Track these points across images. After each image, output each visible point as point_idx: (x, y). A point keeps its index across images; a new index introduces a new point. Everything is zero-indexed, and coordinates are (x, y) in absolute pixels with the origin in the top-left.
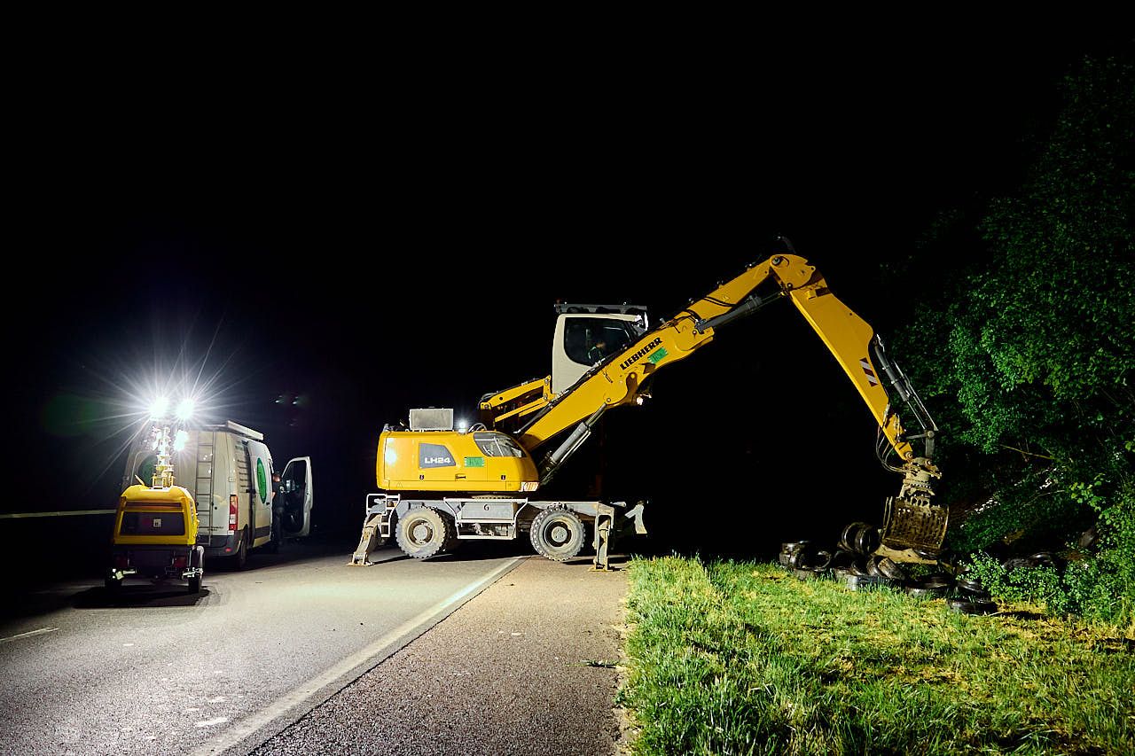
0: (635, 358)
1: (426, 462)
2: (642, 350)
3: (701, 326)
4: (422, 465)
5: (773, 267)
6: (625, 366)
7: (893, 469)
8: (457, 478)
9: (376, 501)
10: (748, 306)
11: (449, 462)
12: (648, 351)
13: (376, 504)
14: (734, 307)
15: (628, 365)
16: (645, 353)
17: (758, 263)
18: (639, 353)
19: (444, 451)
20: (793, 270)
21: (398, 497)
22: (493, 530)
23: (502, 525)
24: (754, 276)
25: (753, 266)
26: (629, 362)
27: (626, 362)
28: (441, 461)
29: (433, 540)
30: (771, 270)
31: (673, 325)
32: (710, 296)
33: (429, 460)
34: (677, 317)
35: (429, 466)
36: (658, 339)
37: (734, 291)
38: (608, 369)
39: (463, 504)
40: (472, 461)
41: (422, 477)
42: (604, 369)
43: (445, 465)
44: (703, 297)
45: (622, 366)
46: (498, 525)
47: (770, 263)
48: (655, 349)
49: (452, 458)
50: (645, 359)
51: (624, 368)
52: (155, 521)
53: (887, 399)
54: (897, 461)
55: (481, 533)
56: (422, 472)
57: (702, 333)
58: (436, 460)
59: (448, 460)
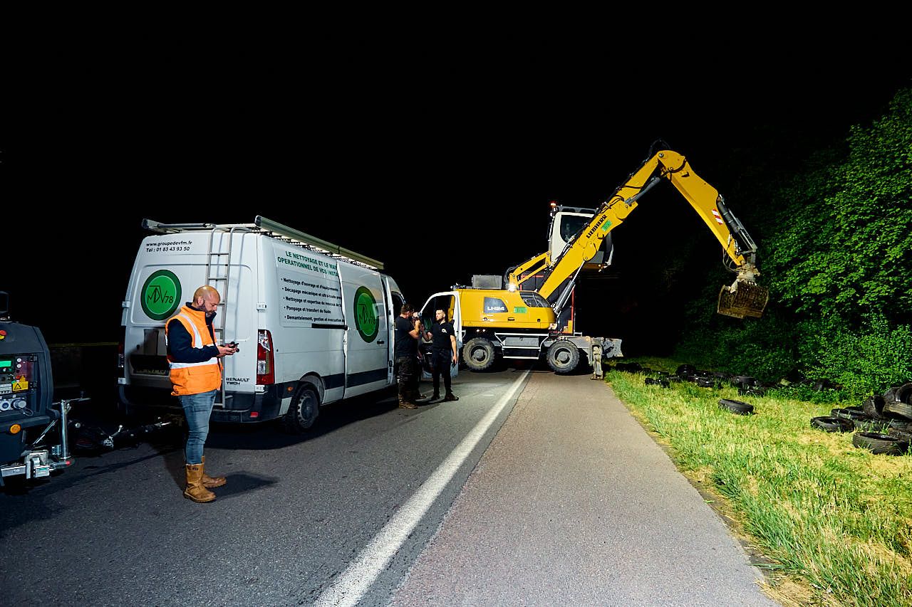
0: (594, 229)
1: (488, 309)
2: (597, 224)
3: (629, 202)
4: (485, 311)
5: (660, 159)
7: (734, 270)
8: (508, 320)
10: (652, 184)
14: (643, 188)
15: (591, 235)
16: (599, 226)
17: (651, 158)
18: (595, 226)
19: (501, 302)
20: (671, 159)
24: (649, 167)
25: (648, 160)
26: (591, 233)
27: (589, 234)
28: (498, 309)
29: (487, 358)
30: (659, 161)
31: (611, 206)
32: (626, 185)
33: (490, 308)
34: (612, 200)
35: (491, 312)
36: (604, 215)
37: (640, 178)
38: (580, 240)
40: (519, 309)
41: (486, 318)
42: (578, 241)
43: (500, 311)
44: (623, 186)
45: (587, 236)
47: (657, 156)
48: (604, 222)
49: (505, 307)
50: (599, 229)
51: (589, 237)
53: (729, 231)
54: (734, 265)
56: (487, 315)
57: (631, 206)
58: (495, 308)
59: (503, 309)
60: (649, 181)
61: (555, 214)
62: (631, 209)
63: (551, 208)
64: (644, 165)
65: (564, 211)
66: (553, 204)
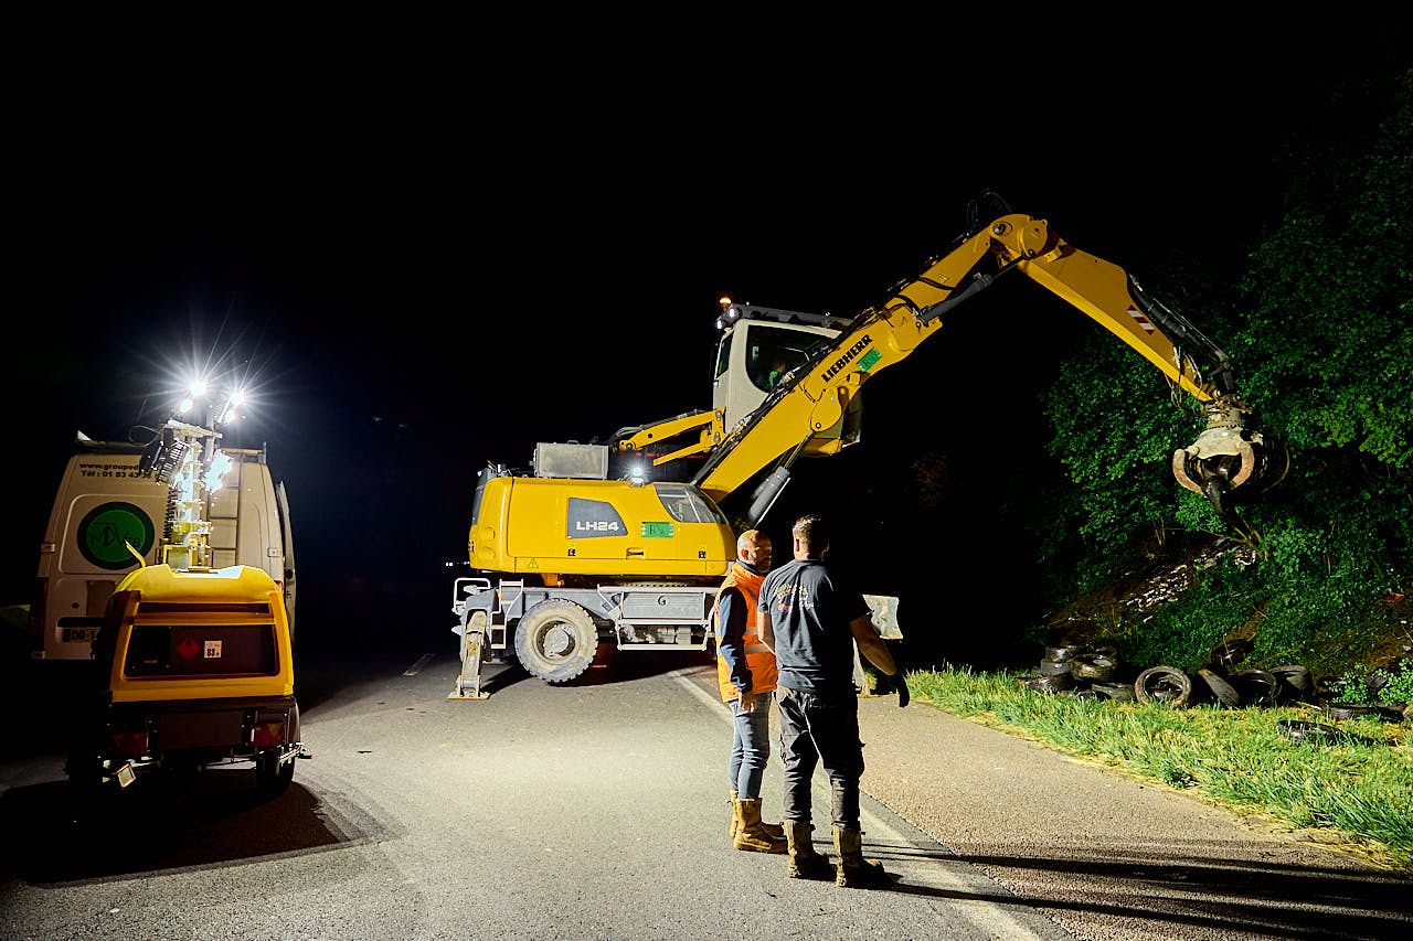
0: (840, 364)
1: (579, 528)
2: (848, 353)
3: (925, 315)
4: (571, 532)
5: (997, 237)
6: (829, 376)
8: (629, 554)
9: (466, 589)
10: (976, 287)
11: (616, 528)
12: (856, 354)
13: (469, 595)
14: (955, 291)
15: (832, 376)
16: (852, 358)
17: (976, 233)
18: (844, 357)
19: (609, 511)
20: (1021, 234)
21: (521, 583)
22: (654, 634)
23: (668, 627)
24: (972, 250)
25: (971, 237)
26: (833, 371)
27: (828, 372)
28: (603, 526)
29: (577, 653)
30: (993, 241)
31: (885, 317)
32: (924, 276)
33: (583, 525)
34: (889, 306)
35: (585, 535)
36: (867, 336)
37: (951, 269)
38: (807, 382)
39: (626, 594)
40: (653, 528)
41: (572, 552)
42: (802, 383)
43: (609, 533)
44: (917, 277)
45: (824, 376)
46: (662, 626)
47: (991, 231)
48: (864, 351)
49: (621, 524)
50: (852, 366)
51: (827, 380)
52: (208, 644)
55: (636, 640)
56: (574, 544)
57: (927, 325)
58: (595, 526)
59: (615, 526)
60: (968, 280)
61: (730, 324)
62: (927, 332)
63: (720, 310)
64: (960, 243)
65: (756, 316)
66: (725, 301)
